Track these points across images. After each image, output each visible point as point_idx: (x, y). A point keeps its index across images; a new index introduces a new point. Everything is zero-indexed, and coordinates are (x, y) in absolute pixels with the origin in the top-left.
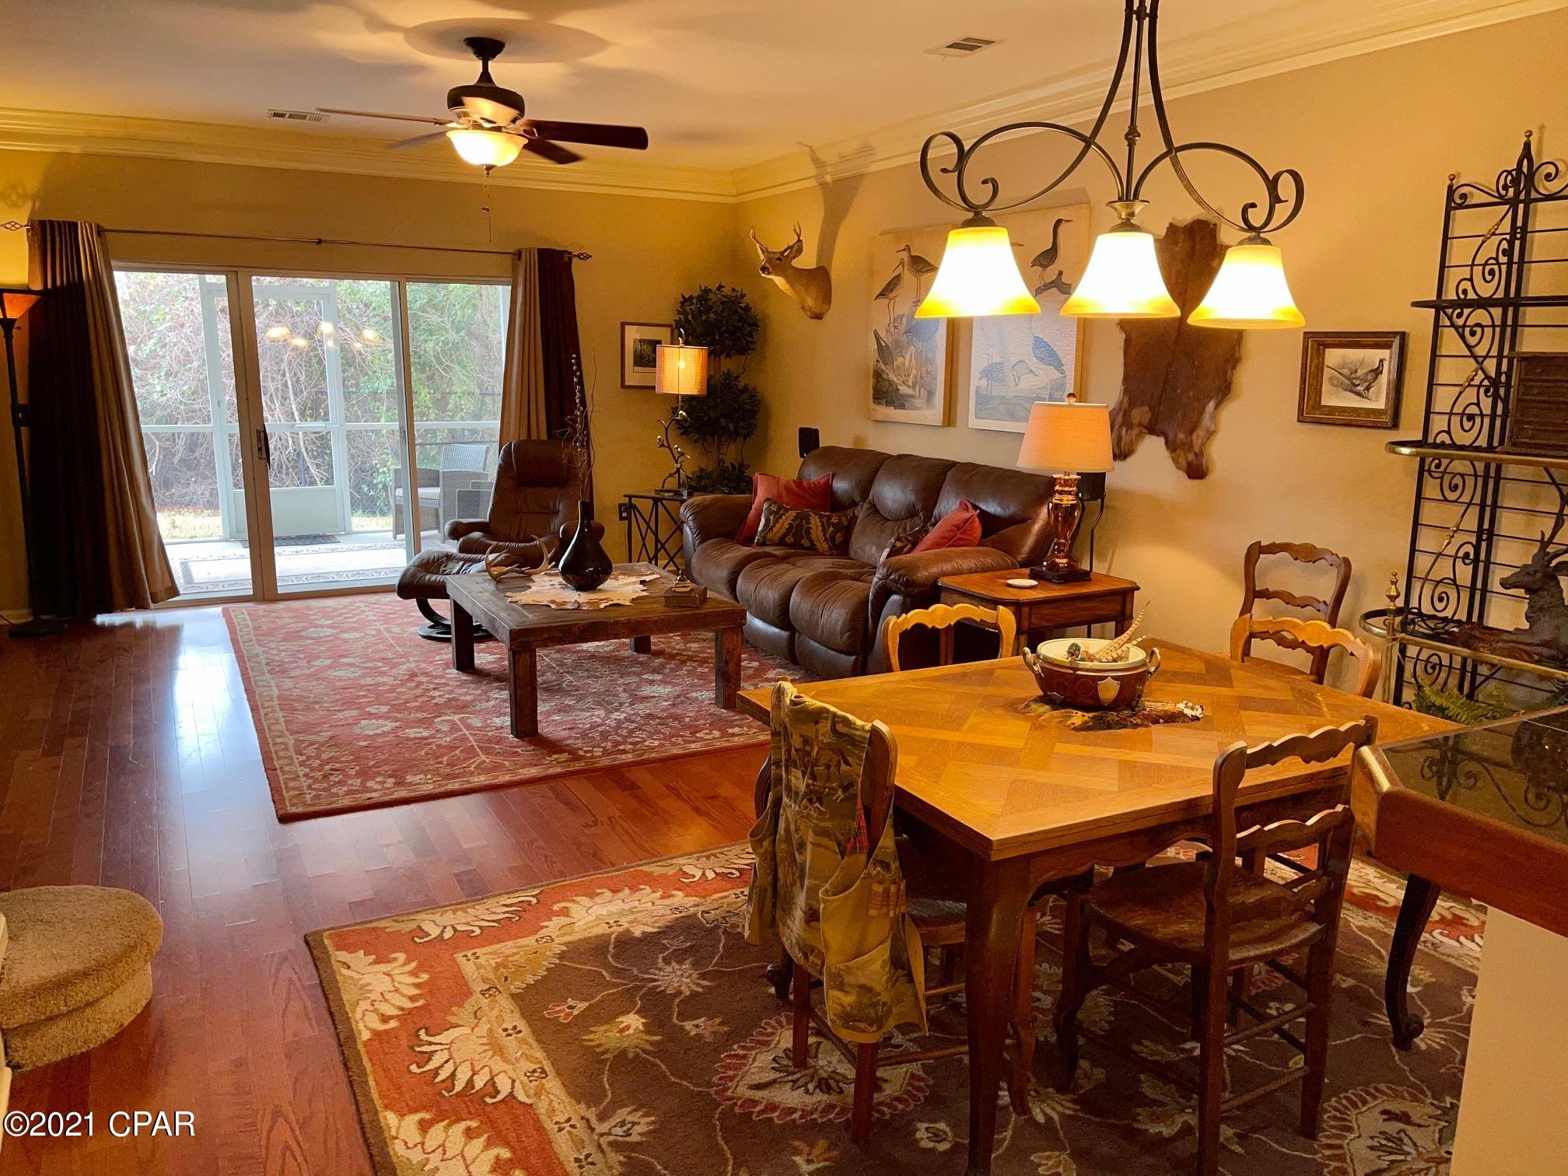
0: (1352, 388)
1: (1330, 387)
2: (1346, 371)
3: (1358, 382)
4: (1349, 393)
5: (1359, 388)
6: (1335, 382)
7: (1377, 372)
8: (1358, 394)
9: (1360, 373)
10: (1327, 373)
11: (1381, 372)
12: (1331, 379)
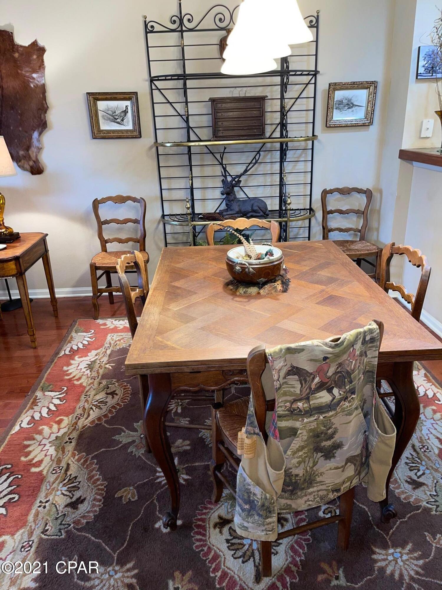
0: (114, 120)
1: (103, 121)
2: (110, 112)
3: (117, 117)
4: (113, 123)
5: (118, 120)
6: (106, 118)
7: (125, 112)
8: (118, 123)
9: (117, 113)
10: (100, 114)
11: (128, 112)
12: (103, 116)
